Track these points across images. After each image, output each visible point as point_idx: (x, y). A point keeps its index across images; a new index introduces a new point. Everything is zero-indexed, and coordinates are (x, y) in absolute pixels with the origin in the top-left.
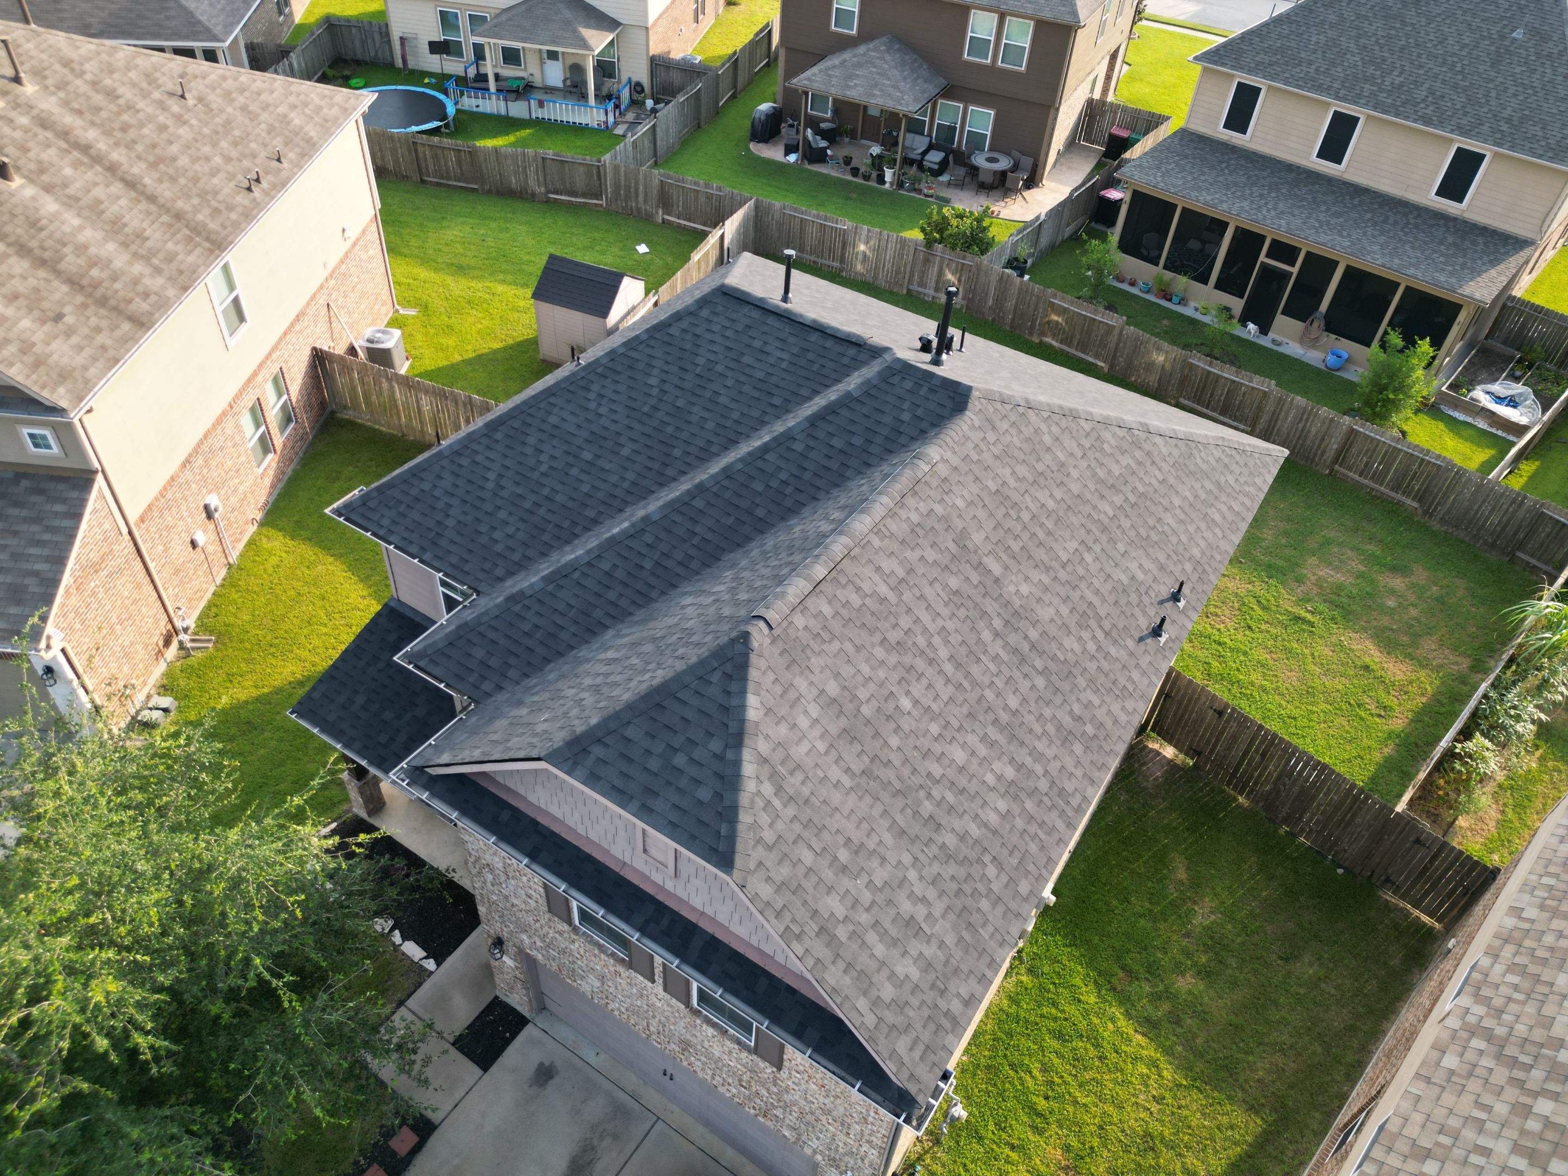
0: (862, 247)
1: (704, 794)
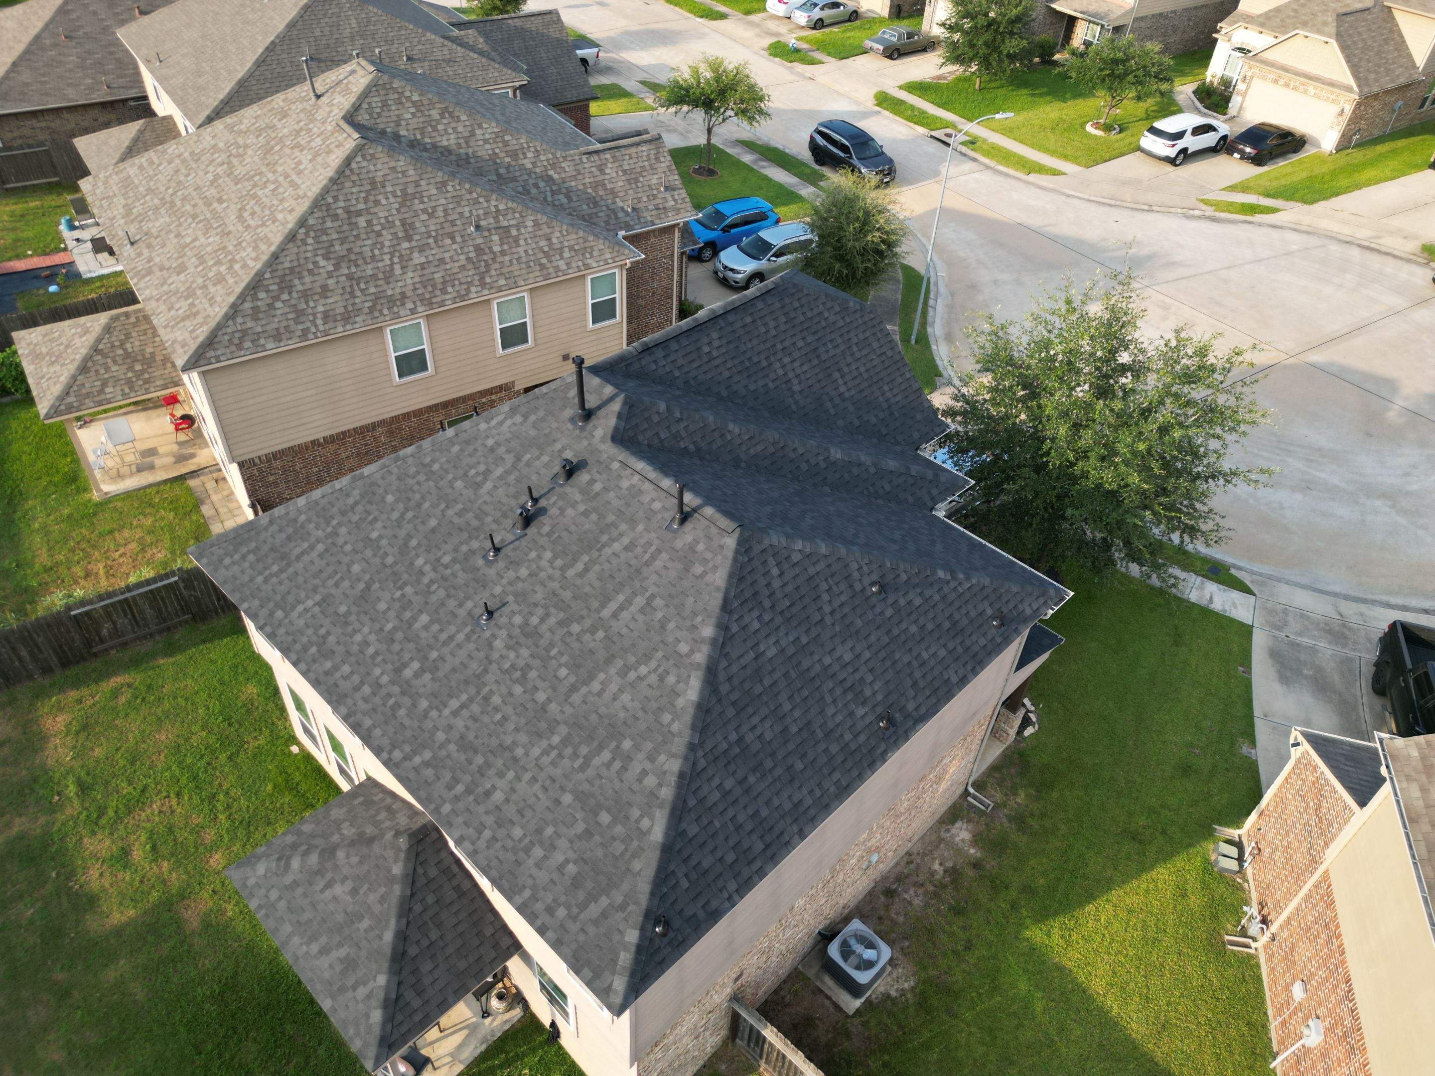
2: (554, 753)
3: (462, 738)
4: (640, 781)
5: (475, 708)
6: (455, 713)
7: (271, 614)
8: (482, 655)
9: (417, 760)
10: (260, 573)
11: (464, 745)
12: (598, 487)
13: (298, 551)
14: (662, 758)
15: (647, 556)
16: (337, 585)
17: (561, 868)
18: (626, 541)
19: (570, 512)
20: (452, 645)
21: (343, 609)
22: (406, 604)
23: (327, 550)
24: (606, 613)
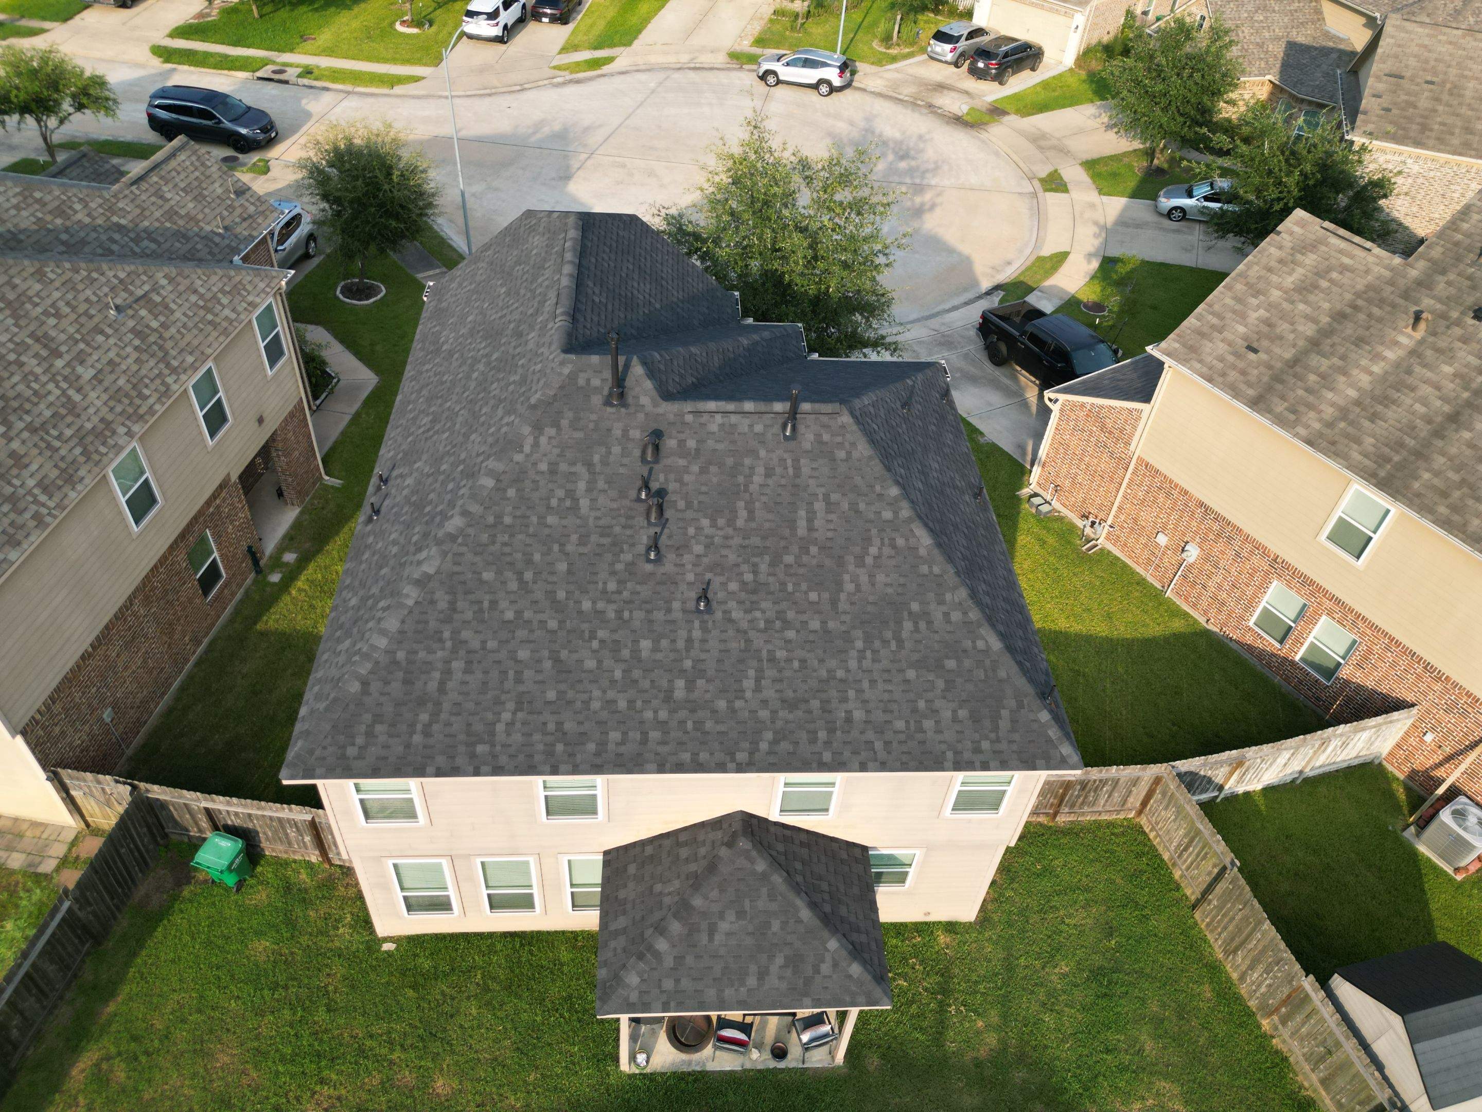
2: (868, 654)
3: (783, 701)
4: (949, 622)
5: (770, 673)
6: (758, 689)
7: (473, 756)
8: (731, 633)
9: (764, 746)
10: (411, 734)
11: (791, 705)
12: (691, 444)
13: (433, 686)
14: (948, 596)
15: (791, 471)
16: (519, 681)
17: (955, 719)
18: (760, 470)
19: (687, 478)
20: (697, 644)
21: (551, 695)
22: (616, 648)
23: (469, 663)
24: (802, 531)
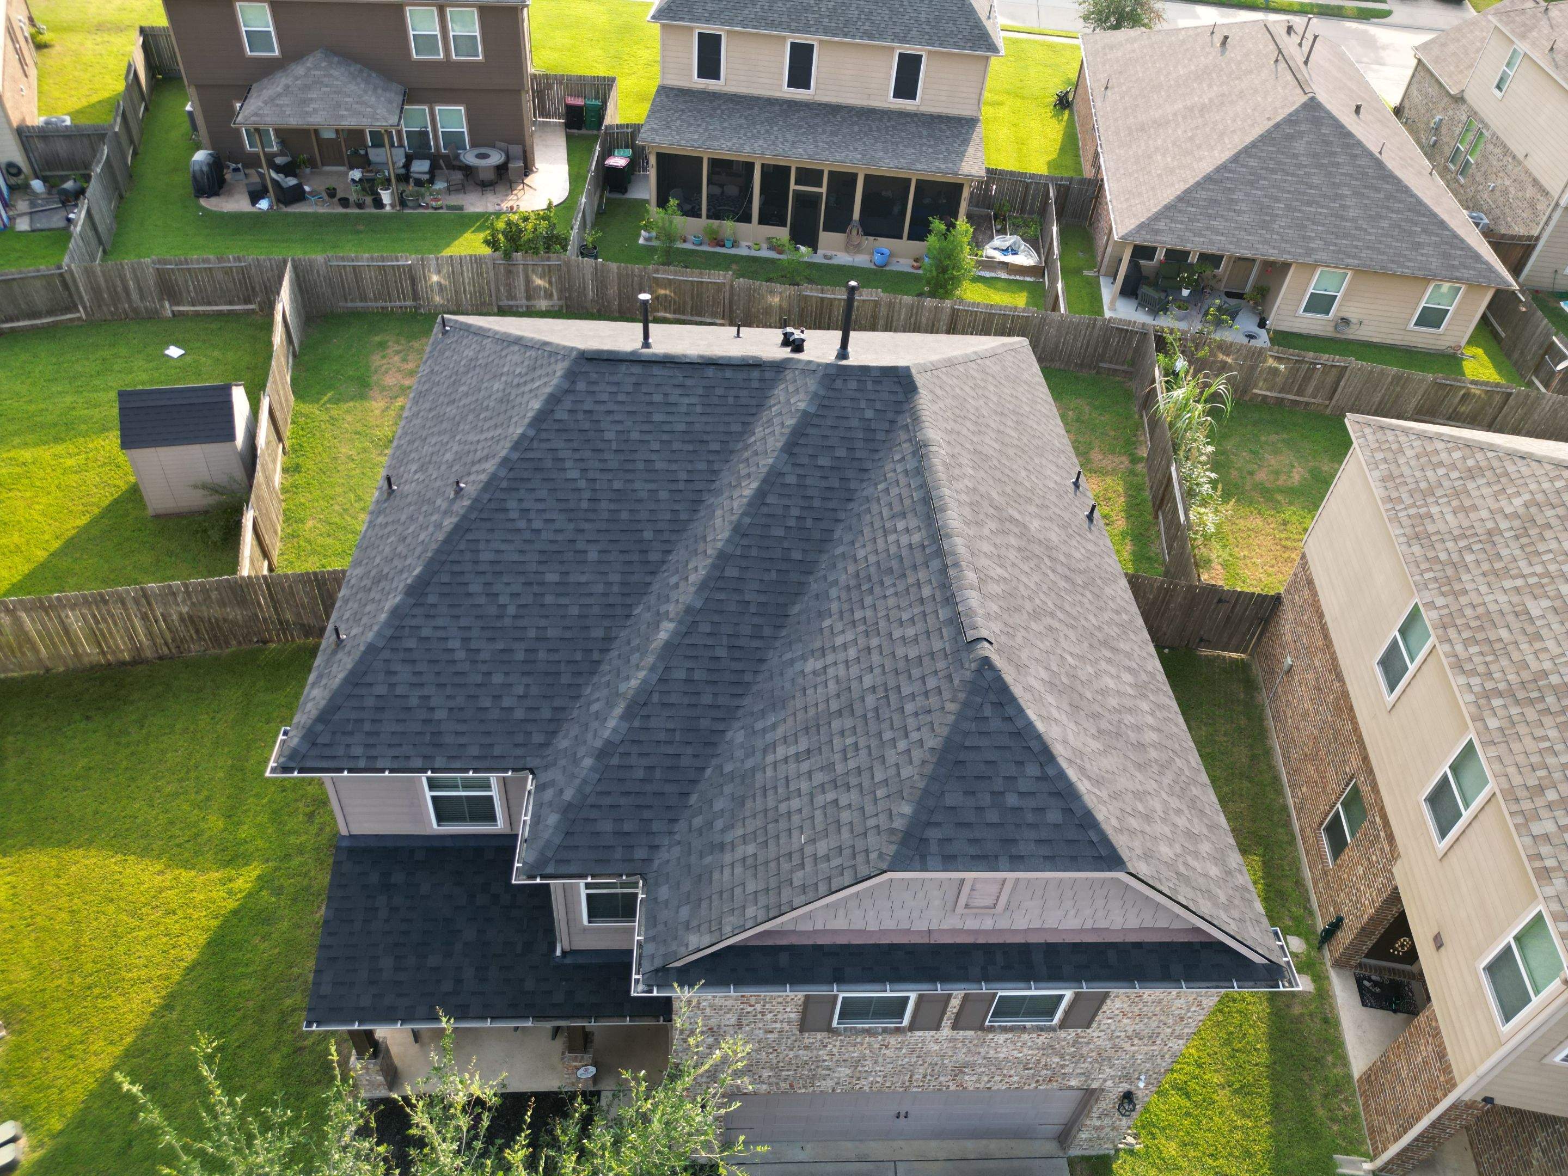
0: (435, 278)
1: (1054, 816)
